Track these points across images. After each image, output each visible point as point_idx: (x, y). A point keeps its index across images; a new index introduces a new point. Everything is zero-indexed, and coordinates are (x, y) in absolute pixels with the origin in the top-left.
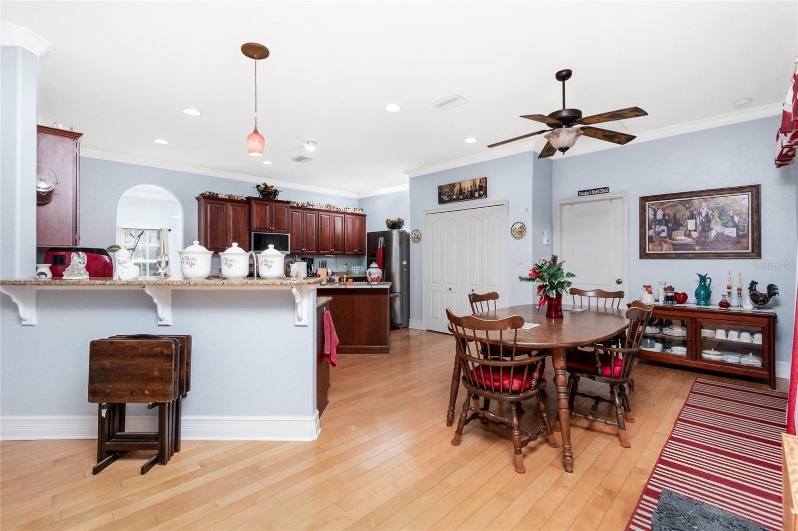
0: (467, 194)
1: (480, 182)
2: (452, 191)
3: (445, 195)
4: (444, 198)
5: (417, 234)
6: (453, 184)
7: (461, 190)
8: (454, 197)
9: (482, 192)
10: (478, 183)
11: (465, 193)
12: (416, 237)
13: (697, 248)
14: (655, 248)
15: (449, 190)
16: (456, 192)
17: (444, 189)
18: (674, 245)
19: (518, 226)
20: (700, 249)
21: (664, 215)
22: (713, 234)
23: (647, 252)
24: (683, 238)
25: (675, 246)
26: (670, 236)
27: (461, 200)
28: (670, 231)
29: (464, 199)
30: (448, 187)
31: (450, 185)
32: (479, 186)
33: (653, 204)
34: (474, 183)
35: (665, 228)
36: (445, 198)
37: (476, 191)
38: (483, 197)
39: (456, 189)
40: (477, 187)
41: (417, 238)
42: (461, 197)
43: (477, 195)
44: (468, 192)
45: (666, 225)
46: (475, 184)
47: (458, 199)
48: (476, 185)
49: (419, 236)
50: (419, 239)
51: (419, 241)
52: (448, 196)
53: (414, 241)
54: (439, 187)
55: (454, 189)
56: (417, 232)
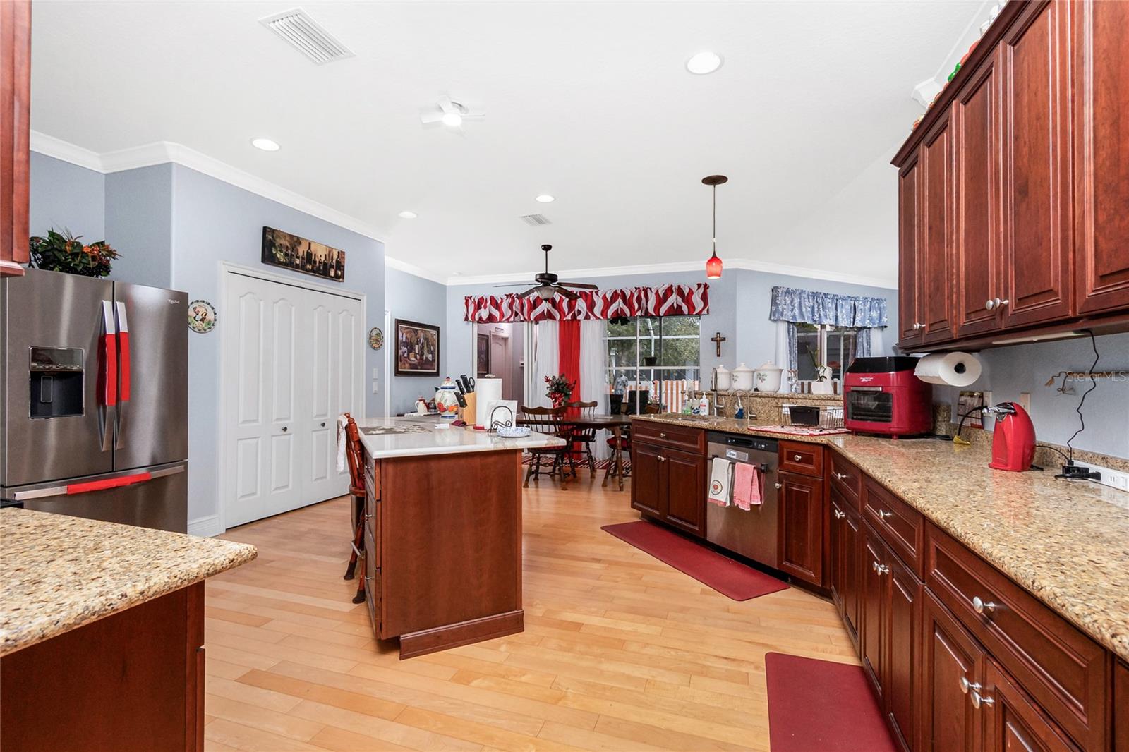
0: (320, 266)
1: (338, 257)
2: (294, 248)
3: (281, 251)
4: (278, 256)
5: (202, 311)
6: (298, 238)
7: (309, 255)
8: (298, 262)
9: (339, 273)
10: (335, 257)
11: (315, 262)
12: (199, 317)
13: (419, 367)
14: (403, 366)
15: (289, 245)
17: (278, 237)
18: (410, 364)
19: (375, 332)
20: (421, 369)
21: (406, 338)
22: (424, 358)
23: (400, 370)
24: (414, 359)
25: (412, 366)
26: (408, 357)
27: (308, 272)
28: (409, 352)
29: (312, 271)
30: (288, 238)
31: (292, 236)
32: (337, 261)
33: (402, 327)
34: (329, 252)
35: (406, 349)
36: (280, 256)
37: (332, 266)
38: (341, 280)
39: (302, 249)
40: (334, 261)
41: (203, 320)
42: (309, 267)
43: (332, 274)
44: (320, 263)
45: (407, 346)
46: (331, 254)
47: (301, 268)
48: (332, 258)
49: (210, 316)
50: (209, 324)
51: (210, 328)
52: (286, 255)
53: (194, 327)
54: (268, 230)
55: (298, 248)
56: (203, 307)
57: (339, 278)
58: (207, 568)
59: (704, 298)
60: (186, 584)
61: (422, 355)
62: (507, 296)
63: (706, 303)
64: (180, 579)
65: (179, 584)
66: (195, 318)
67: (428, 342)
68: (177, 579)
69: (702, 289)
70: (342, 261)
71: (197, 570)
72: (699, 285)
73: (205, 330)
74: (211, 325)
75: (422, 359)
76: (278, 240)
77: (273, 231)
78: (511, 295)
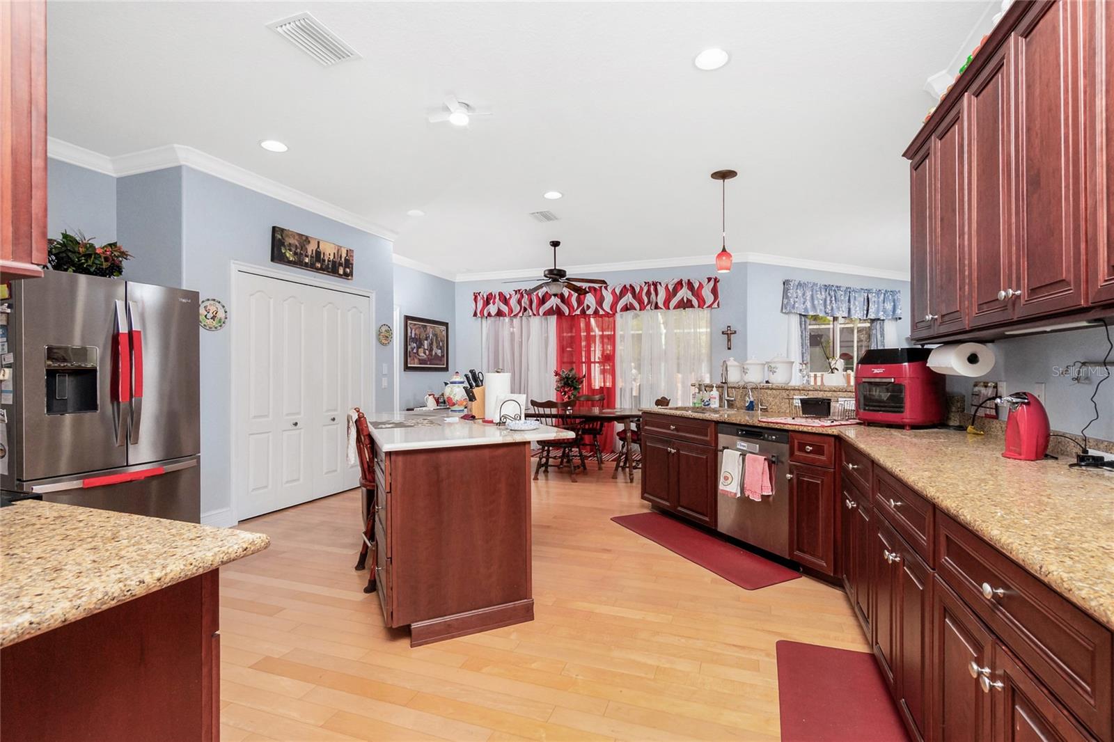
2: (303, 247)
3: (290, 250)
4: (288, 255)
6: (307, 237)
8: (307, 260)
9: (348, 270)
10: (344, 255)
13: (428, 363)
14: (412, 362)
16: (310, 253)
17: (287, 236)
18: (419, 360)
19: (384, 329)
20: (430, 364)
21: (415, 334)
22: (434, 353)
23: (409, 365)
24: (423, 354)
25: (421, 362)
26: (417, 352)
27: (317, 270)
28: (418, 347)
30: (297, 237)
31: (301, 235)
33: (411, 324)
34: (338, 250)
35: (415, 345)
37: (340, 264)
40: (343, 259)
41: (213, 318)
43: (341, 272)
44: (329, 261)
45: (416, 343)
46: (340, 253)
48: (341, 256)
49: (221, 314)
50: (220, 322)
51: (220, 326)
52: (295, 254)
53: (204, 325)
54: (277, 229)
55: (307, 246)
56: (213, 305)
57: (347, 276)
58: (221, 556)
59: (715, 291)
60: (201, 571)
61: (431, 350)
62: (516, 292)
63: (716, 297)
64: (195, 566)
65: (194, 571)
66: (206, 316)
67: (437, 337)
68: (192, 567)
69: (712, 283)
70: (351, 259)
71: (211, 558)
72: (709, 280)
73: (216, 328)
74: (222, 323)
75: (431, 355)
76: (287, 239)
77: (282, 230)
78: (519, 290)
